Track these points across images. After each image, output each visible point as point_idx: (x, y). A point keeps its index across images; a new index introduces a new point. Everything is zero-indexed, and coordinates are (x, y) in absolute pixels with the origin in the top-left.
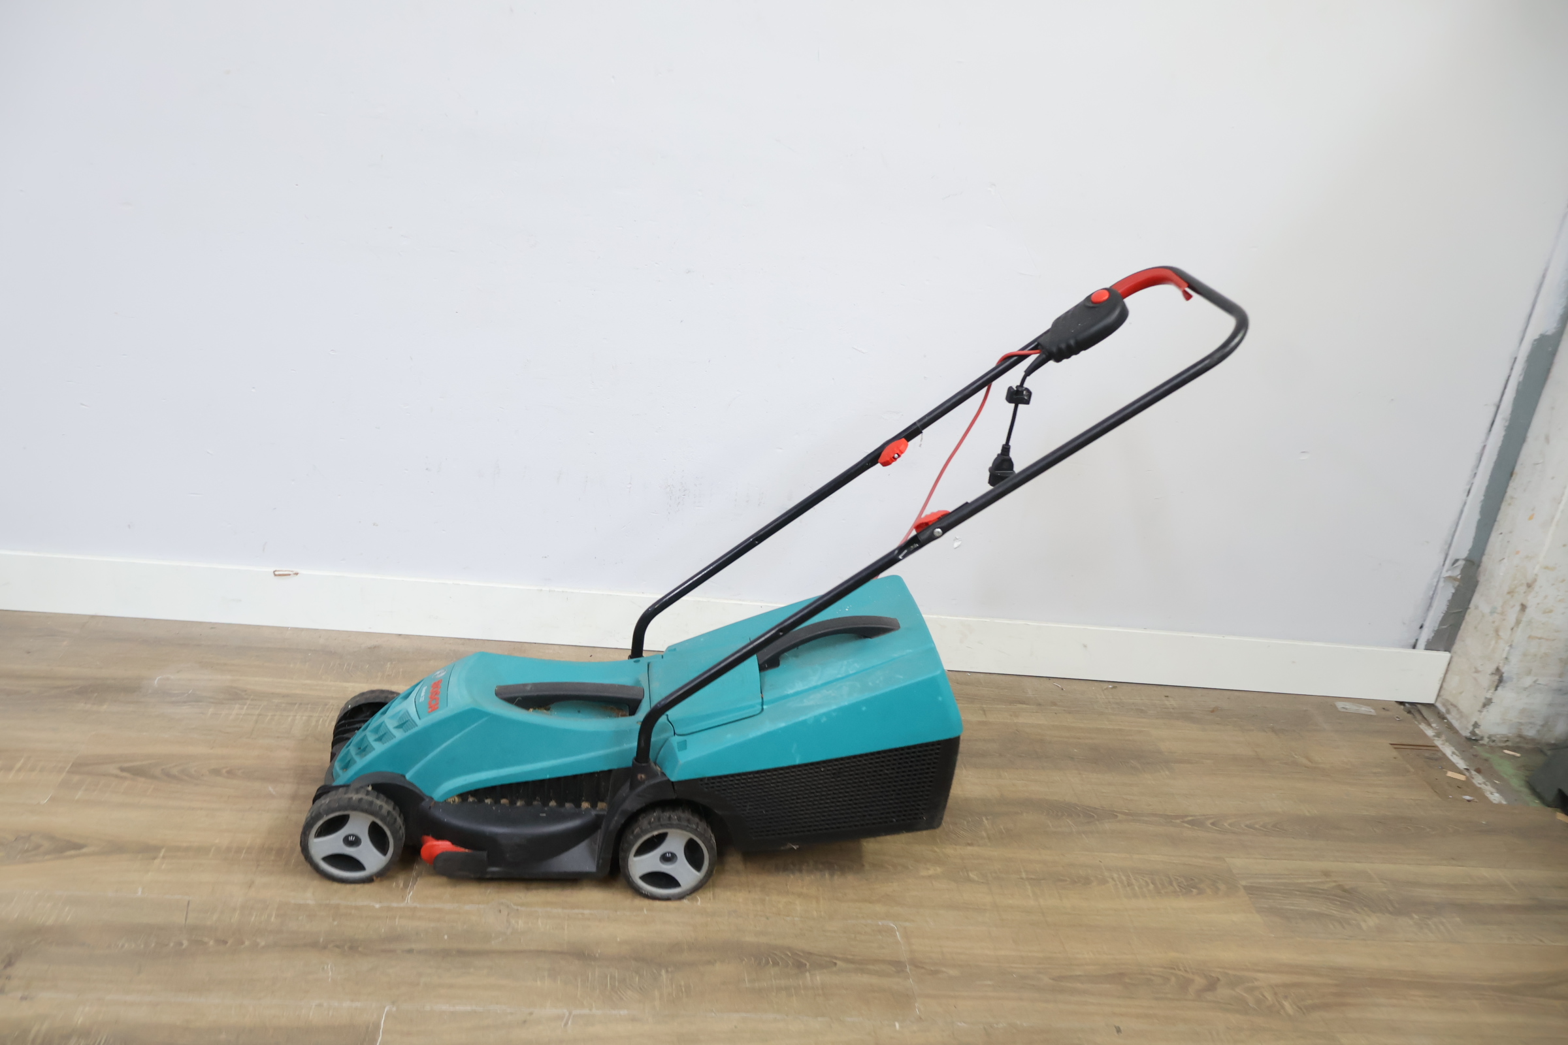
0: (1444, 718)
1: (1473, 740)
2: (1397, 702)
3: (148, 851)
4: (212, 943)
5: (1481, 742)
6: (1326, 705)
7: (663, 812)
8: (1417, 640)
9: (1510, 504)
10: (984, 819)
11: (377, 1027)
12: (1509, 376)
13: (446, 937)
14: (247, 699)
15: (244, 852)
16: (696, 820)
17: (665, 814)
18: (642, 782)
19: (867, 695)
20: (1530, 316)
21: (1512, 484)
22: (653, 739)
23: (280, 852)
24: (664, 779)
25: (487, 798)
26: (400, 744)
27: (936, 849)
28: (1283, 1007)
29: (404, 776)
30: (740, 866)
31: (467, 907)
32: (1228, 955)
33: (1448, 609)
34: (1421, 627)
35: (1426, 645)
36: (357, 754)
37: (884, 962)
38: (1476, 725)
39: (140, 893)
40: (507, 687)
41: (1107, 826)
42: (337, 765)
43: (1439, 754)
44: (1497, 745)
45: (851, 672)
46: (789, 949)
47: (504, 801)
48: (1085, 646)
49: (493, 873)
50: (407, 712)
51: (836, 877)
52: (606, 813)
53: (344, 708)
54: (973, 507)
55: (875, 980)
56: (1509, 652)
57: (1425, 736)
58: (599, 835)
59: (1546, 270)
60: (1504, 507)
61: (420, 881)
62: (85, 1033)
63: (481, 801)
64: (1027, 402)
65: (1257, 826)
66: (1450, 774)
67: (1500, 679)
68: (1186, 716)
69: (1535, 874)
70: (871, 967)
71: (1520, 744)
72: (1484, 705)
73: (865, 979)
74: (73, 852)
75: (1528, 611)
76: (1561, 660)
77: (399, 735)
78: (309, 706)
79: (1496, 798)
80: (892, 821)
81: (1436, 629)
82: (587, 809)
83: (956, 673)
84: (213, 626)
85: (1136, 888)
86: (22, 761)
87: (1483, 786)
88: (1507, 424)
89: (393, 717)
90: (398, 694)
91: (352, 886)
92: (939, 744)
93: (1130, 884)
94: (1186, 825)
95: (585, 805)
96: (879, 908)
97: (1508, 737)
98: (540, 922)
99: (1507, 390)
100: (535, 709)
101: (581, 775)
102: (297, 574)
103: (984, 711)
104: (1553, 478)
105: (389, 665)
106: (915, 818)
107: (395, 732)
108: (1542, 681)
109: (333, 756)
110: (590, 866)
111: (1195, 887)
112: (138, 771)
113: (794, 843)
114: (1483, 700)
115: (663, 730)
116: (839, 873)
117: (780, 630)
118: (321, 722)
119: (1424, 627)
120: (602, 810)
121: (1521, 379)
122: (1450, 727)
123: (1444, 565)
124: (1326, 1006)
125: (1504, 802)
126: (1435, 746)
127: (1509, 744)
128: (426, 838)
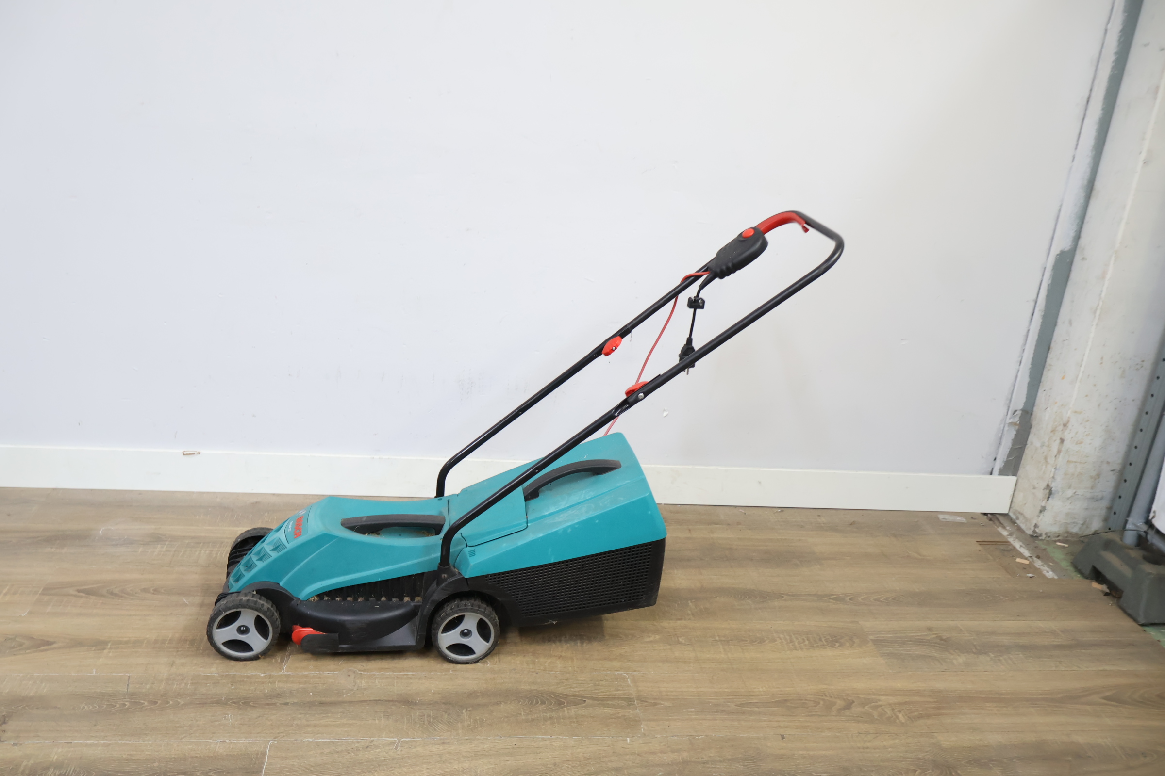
0: (1015, 523)
1: (1035, 537)
2: (982, 513)
3: (99, 645)
4: (146, 703)
5: (1040, 538)
6: (932, 518)
7: (461, 601)
8: (993, 469)
9: (1049, 370)
10: (689, 602)
11: (264, 754)
12: (1042, 281)
13: (311, 694)
14: (167, 541)
15: (167, 642)
16: (485, 606)
17: (462, 602)
18: (445, 580)
19: (598, 512)
20: (1053, 238)
21: (1050, 356)
22: (451, 550)
23: (192, 642)
24: (461, 577)
25: (337, 597)
26: (275, 561)
27: (655, 623)
28: (897, 717)
29: (279, 584)
30: (518, 640)
31: (325, 674)
32: (860, 685)
33: (1012, 445)
34: (995, 459)
35: (999, 472)
36: (245, 571)
37: (619, 698)
38: (1036, 526)
39: (94, 673)
40: (348, 520)
41: (776, 603)
42: (231, 579)
43: (1011, 547)
44: (1051, 539)
45: (588, 498)
46: (553, 693)
47: (349, 599)
48: (760, 483)
49: (343, 648)
50: (279, 539)
51: (585, 645)
52: (421, 604)
53: (235, 542)
54: (665, 377)
55: (613, 711)
56: (1054, 474)
57: (1000, 534)
58: (417, 619)
59: (1061, 206)
60: (1045, 372)
61: (292, 658)
62: (58, 766)
63: (333, 599)
64: (702, 307)
65: (882, 600)
66: (1018, 560)
67: (1050, 493)
68: (833, 528)
69: (1076, 624)
70: (610, 702)
71: (1067, 537)
72: (1041, 511)
73: (606, 710)
74: (46, 647)
75: (1065, 443)
76: (1091, 477)
77: (274, 555)
78: (211, 544)
79: (1050, 574)
80: (622, 601)
81: (1005, 460)
82: (408, 601)
83: (669, 506)
84: (140, 493)
85: (796, 644)
86: (8, 587)
87: (1042, 568)
88: (1043, 314)
89: (269, 544)
90: (272, 529)
91: (244, 662)
92: (650, 545)
93: (791, 641)
94: (831, 601)
95: (406, 599)
96: (616, 664)
97: (1059, 533)
98: (377, 680)
99: (1041, 290)
100: (369, 534)
101: (403, 577)
102: (199, 453)
103: (690, 530)
104: (1075, 349)
105: (266, 514)
106: (637, 599)
107: (271, 553)
108: (1080, 492)
109: (228, 574)
110: (410, 641)
111: (837, 642)
112: (89, 592)
113: (553, 619)
114: (1039, 508)
115: (457, 544)
116: (587, 642)
117: (536, 469)
118: (219, 554)
119: (997, 459)
120: (418, 602)
121: (1050, 282)
122: (1019, 529)
123: (1007, 415)
124: (928, 716)
125: (1056, 577)
126: (1008, 542)
127: (1060, 538)
128: (295, 626)
